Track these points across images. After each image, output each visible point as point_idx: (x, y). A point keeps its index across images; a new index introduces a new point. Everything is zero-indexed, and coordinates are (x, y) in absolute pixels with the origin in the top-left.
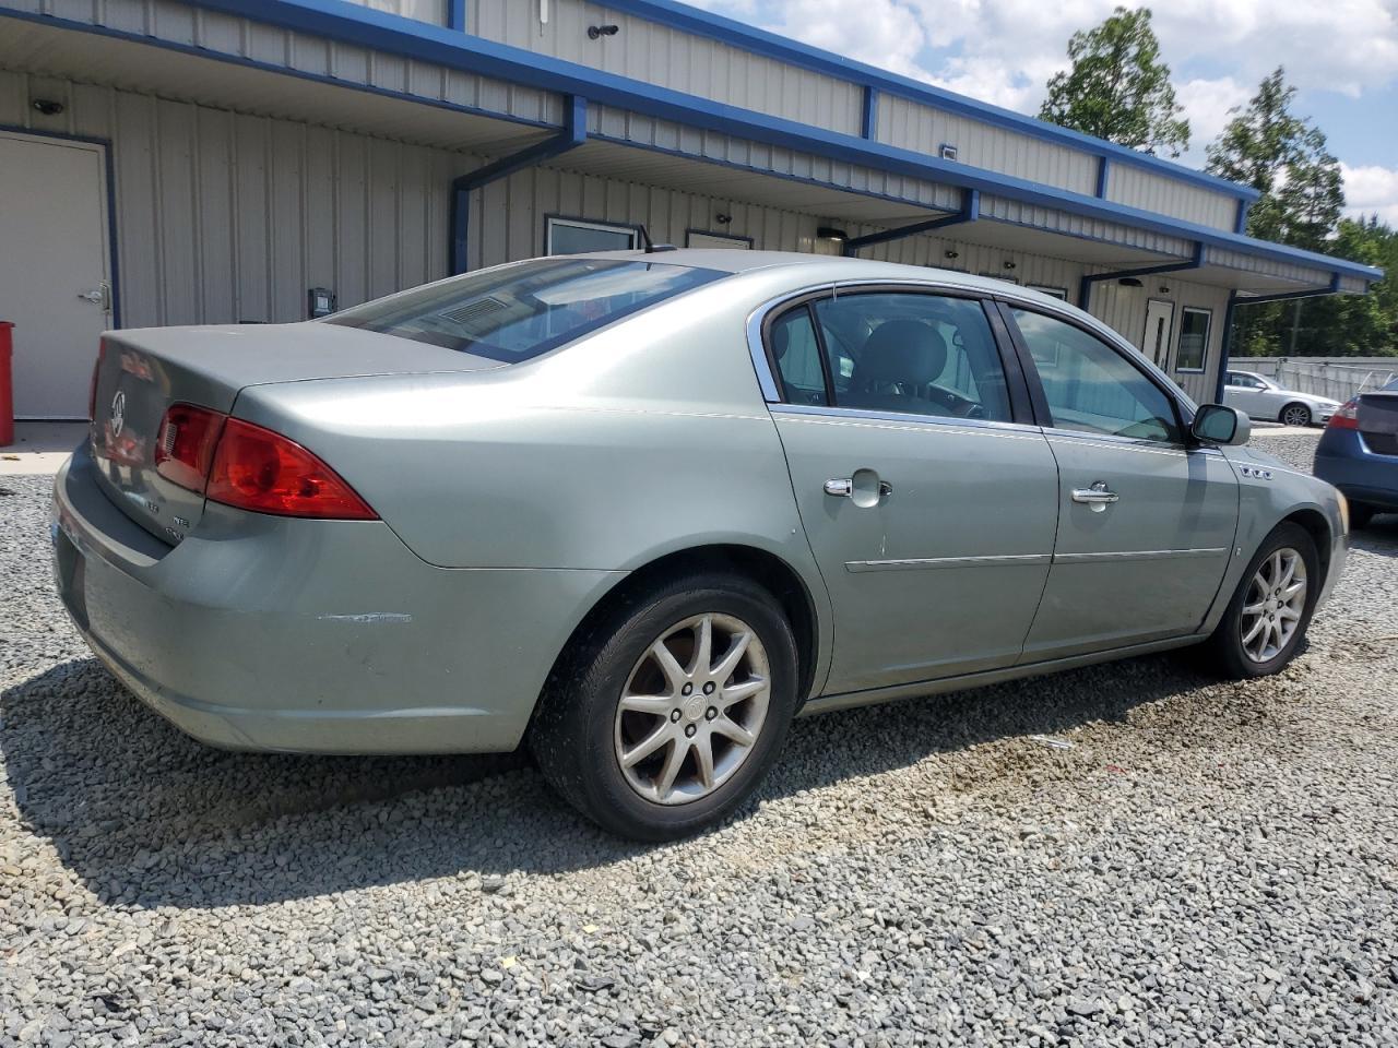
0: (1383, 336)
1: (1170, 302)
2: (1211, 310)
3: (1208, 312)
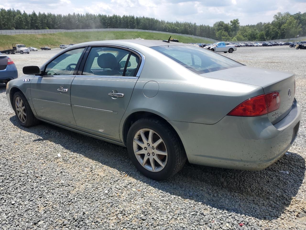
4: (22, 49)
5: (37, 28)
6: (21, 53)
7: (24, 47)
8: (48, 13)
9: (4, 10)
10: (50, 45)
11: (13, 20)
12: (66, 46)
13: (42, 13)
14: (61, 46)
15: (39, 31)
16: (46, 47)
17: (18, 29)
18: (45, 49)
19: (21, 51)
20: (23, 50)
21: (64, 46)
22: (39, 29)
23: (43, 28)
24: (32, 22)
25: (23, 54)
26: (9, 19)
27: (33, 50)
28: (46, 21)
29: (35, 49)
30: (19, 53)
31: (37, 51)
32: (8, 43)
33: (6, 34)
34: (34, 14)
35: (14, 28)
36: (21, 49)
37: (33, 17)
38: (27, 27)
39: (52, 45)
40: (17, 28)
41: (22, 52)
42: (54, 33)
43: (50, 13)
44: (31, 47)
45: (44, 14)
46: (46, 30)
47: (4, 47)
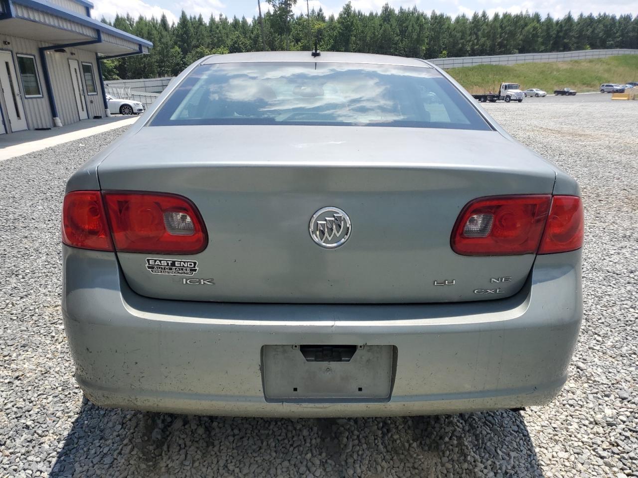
0: (112, 71)
1: (76, 60)
2: (92, 63)
3: (91, 65)
4: (511, 92)
5: (566, 48)
6: (506, 101)
7: (516, 88)
8: (600, 14)
9: (510, 15)
10: (579, 86)
11: (520, 35)
12: (615, 87)
13: (586, 14)
14: (603, 88)
15: (567, 54)
16: (566, 90)
17: (524, 53)
18: (563, 93)
19: (508, 96)
20: (511, 94)
21: (612, 86)
22: (569, 50)
23: (579, 48)
24: (558, 36)
25: (509, 102)
26: (512, 34)
27: (537, 95)
28: (589, 33)
29: (541, 93)
30: (503, 99)
31: (544, 96)
32: (494, 81)
33: (497, 63)
34: (569, 19)
35: (517, 51)
36: (508, 93)
37: (563, 25)
38: (543, 48)
39: (584, 84)
40: (522, 51)
41: (508, 99)
42: (601, 57)
43: (605, 14)
44: (534, 89)
45: (590, 18)
46: (584, 51)
47: (485, 89)
